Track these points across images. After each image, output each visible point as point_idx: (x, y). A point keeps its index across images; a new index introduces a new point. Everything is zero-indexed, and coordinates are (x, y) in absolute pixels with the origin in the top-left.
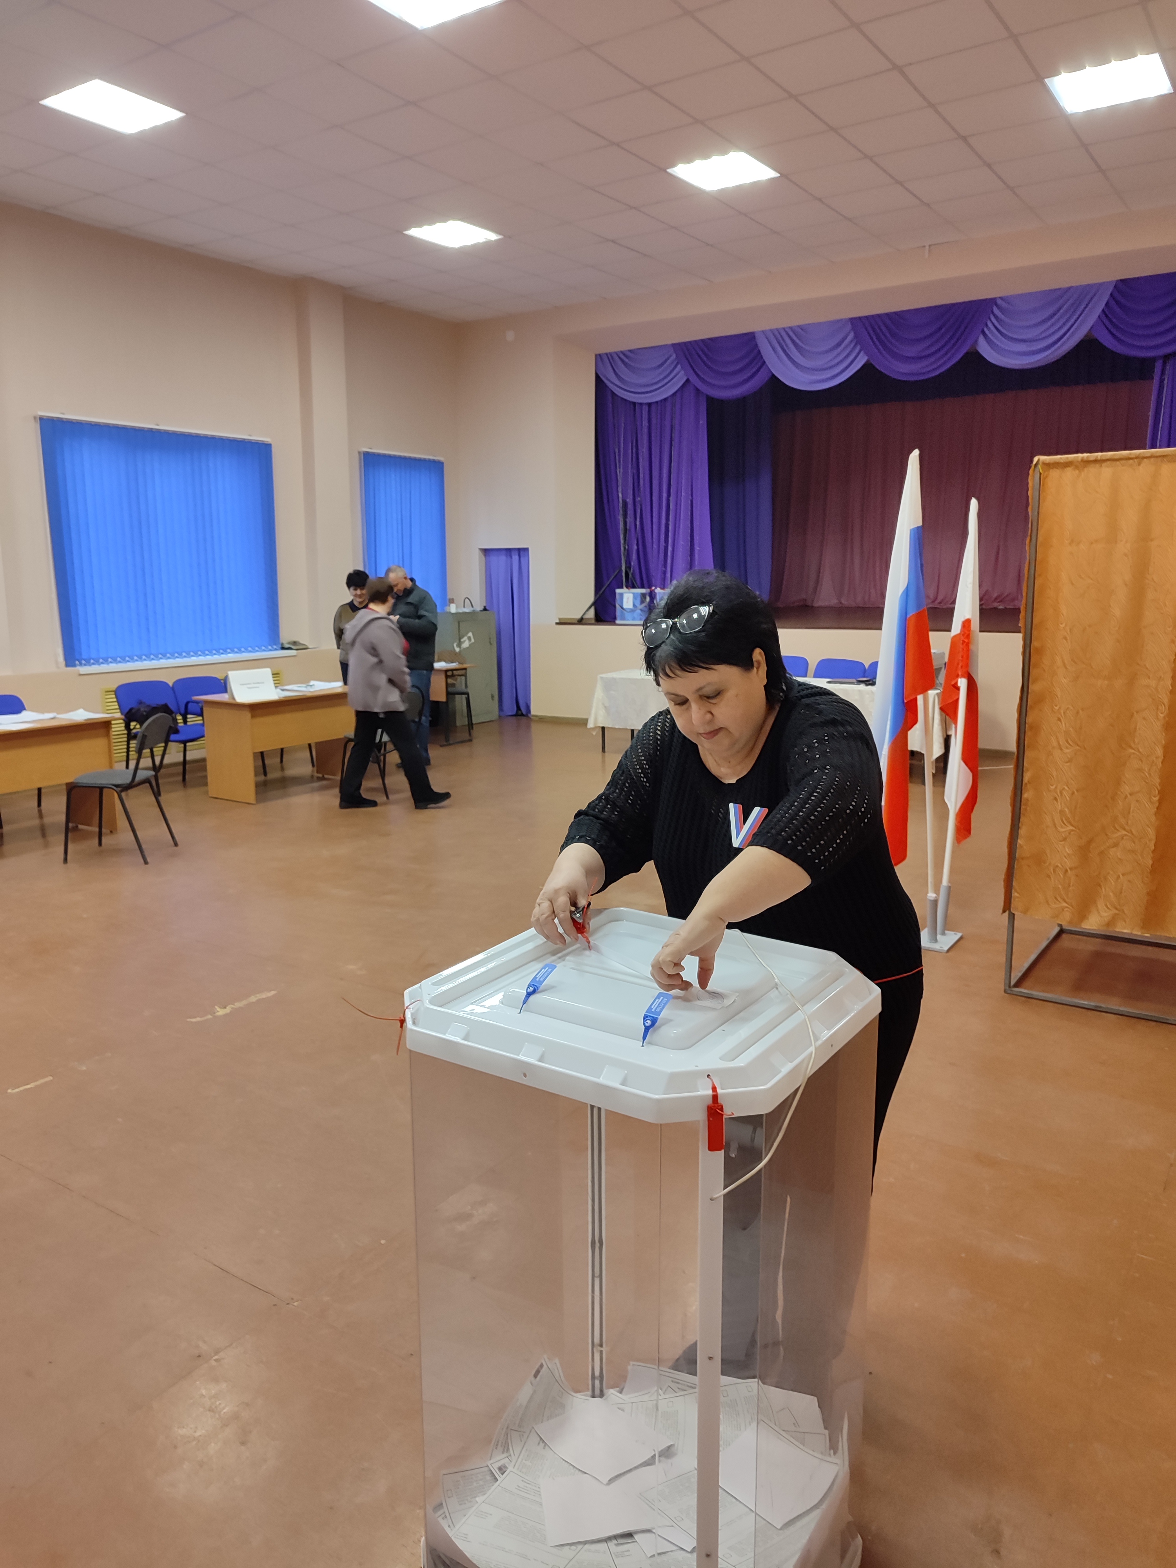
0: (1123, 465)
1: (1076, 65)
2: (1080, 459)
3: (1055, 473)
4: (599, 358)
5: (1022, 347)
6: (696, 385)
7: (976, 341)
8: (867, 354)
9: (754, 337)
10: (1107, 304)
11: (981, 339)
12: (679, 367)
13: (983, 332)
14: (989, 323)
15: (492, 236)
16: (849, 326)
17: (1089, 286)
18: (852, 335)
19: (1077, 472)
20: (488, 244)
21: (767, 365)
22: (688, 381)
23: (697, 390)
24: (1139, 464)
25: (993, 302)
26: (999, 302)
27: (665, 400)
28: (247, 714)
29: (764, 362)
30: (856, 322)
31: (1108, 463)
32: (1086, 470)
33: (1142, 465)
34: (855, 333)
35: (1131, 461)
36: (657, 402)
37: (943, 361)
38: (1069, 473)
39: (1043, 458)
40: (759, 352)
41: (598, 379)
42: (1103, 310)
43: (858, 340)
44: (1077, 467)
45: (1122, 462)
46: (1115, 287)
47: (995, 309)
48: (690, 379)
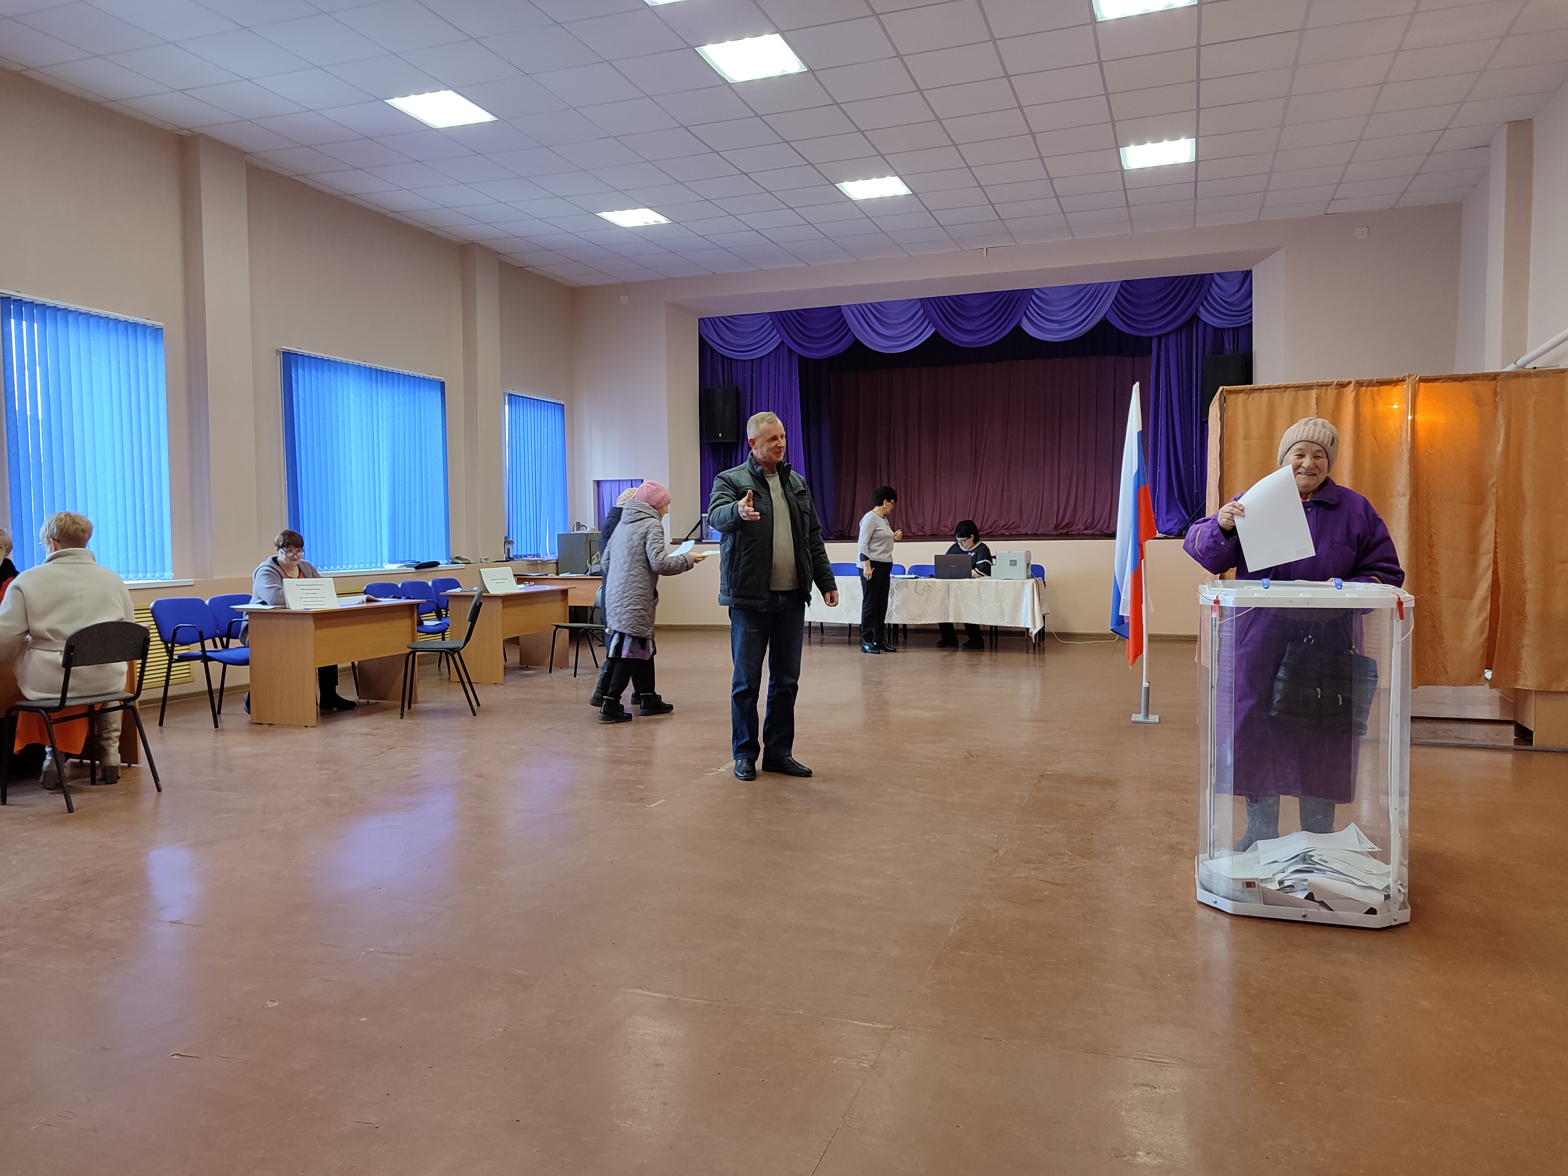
0: (1276, 392)
1: (1141, 142)
2: (1249, 388)
3: (1233, 396)
4: (702, 321)
5: (1056, 326)
6: (789, 346)
7: (1020, 321)
8: (934, 325)
9: (841, 310)
10: (1116, 297)
11: (1025, 320)
12: (775, 331)
13: (1025, 314)
14: (1030, 308)
15: (663, 220)
16: (919, 305)
17: (1102, 284)
18: (922, 311)
19: (1247, 396)
20: (659, 226)
21: (852, 332)
22: (782, 342)
23: (790, 350)
24: (1285, 391)
25: (1031, 291)
26: (1037, 292)
27: (761, 358)
28: (499, 604)
29: (849, 329)
30: (924, 302)
31: (1266, 390)
32: (1252, 395)
33: (1287, 392)
34: (924, 309)
35: (1280, 390)
36: (757, 359)
37: (994, 334)
38: (1241, 395)
39: (1225, 387)
40: (845, 321)
41: (701, 339)
42: (1113, 302)
43: (926, 315)
44: (1247, 393)
45: (1274, 390)
46: (1121, 285)
47: (1034, 297)
48: (785, 341)
